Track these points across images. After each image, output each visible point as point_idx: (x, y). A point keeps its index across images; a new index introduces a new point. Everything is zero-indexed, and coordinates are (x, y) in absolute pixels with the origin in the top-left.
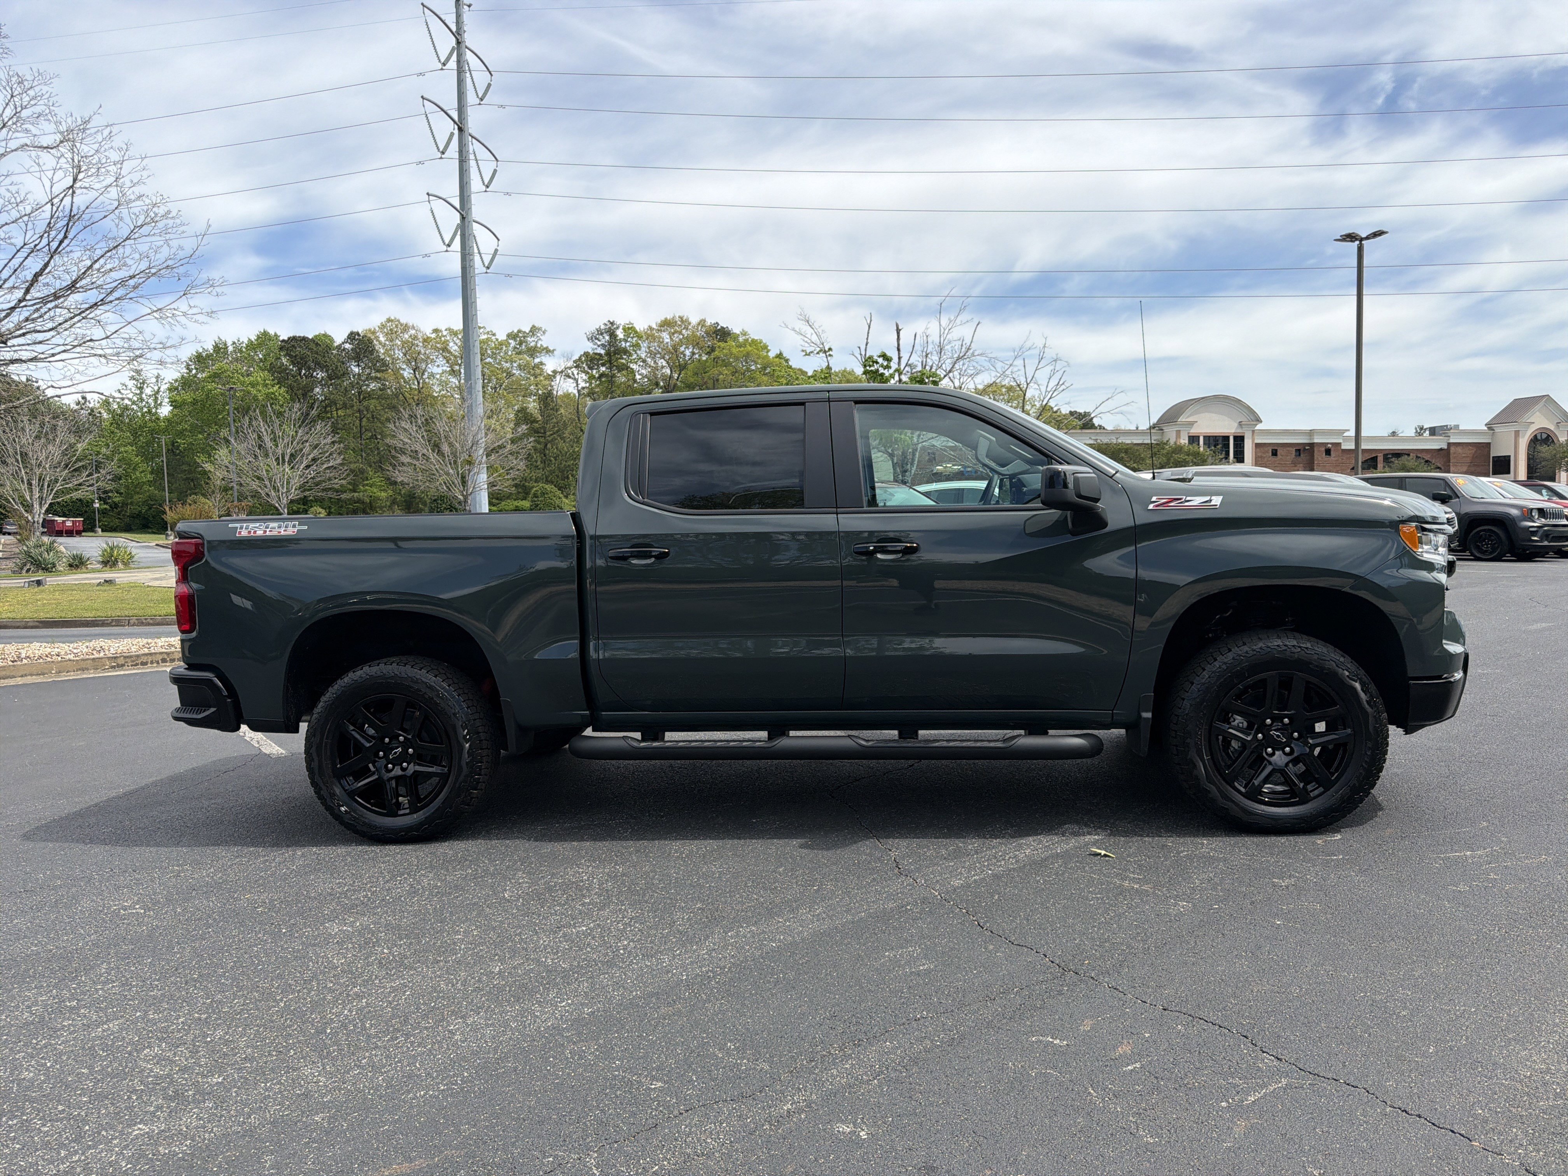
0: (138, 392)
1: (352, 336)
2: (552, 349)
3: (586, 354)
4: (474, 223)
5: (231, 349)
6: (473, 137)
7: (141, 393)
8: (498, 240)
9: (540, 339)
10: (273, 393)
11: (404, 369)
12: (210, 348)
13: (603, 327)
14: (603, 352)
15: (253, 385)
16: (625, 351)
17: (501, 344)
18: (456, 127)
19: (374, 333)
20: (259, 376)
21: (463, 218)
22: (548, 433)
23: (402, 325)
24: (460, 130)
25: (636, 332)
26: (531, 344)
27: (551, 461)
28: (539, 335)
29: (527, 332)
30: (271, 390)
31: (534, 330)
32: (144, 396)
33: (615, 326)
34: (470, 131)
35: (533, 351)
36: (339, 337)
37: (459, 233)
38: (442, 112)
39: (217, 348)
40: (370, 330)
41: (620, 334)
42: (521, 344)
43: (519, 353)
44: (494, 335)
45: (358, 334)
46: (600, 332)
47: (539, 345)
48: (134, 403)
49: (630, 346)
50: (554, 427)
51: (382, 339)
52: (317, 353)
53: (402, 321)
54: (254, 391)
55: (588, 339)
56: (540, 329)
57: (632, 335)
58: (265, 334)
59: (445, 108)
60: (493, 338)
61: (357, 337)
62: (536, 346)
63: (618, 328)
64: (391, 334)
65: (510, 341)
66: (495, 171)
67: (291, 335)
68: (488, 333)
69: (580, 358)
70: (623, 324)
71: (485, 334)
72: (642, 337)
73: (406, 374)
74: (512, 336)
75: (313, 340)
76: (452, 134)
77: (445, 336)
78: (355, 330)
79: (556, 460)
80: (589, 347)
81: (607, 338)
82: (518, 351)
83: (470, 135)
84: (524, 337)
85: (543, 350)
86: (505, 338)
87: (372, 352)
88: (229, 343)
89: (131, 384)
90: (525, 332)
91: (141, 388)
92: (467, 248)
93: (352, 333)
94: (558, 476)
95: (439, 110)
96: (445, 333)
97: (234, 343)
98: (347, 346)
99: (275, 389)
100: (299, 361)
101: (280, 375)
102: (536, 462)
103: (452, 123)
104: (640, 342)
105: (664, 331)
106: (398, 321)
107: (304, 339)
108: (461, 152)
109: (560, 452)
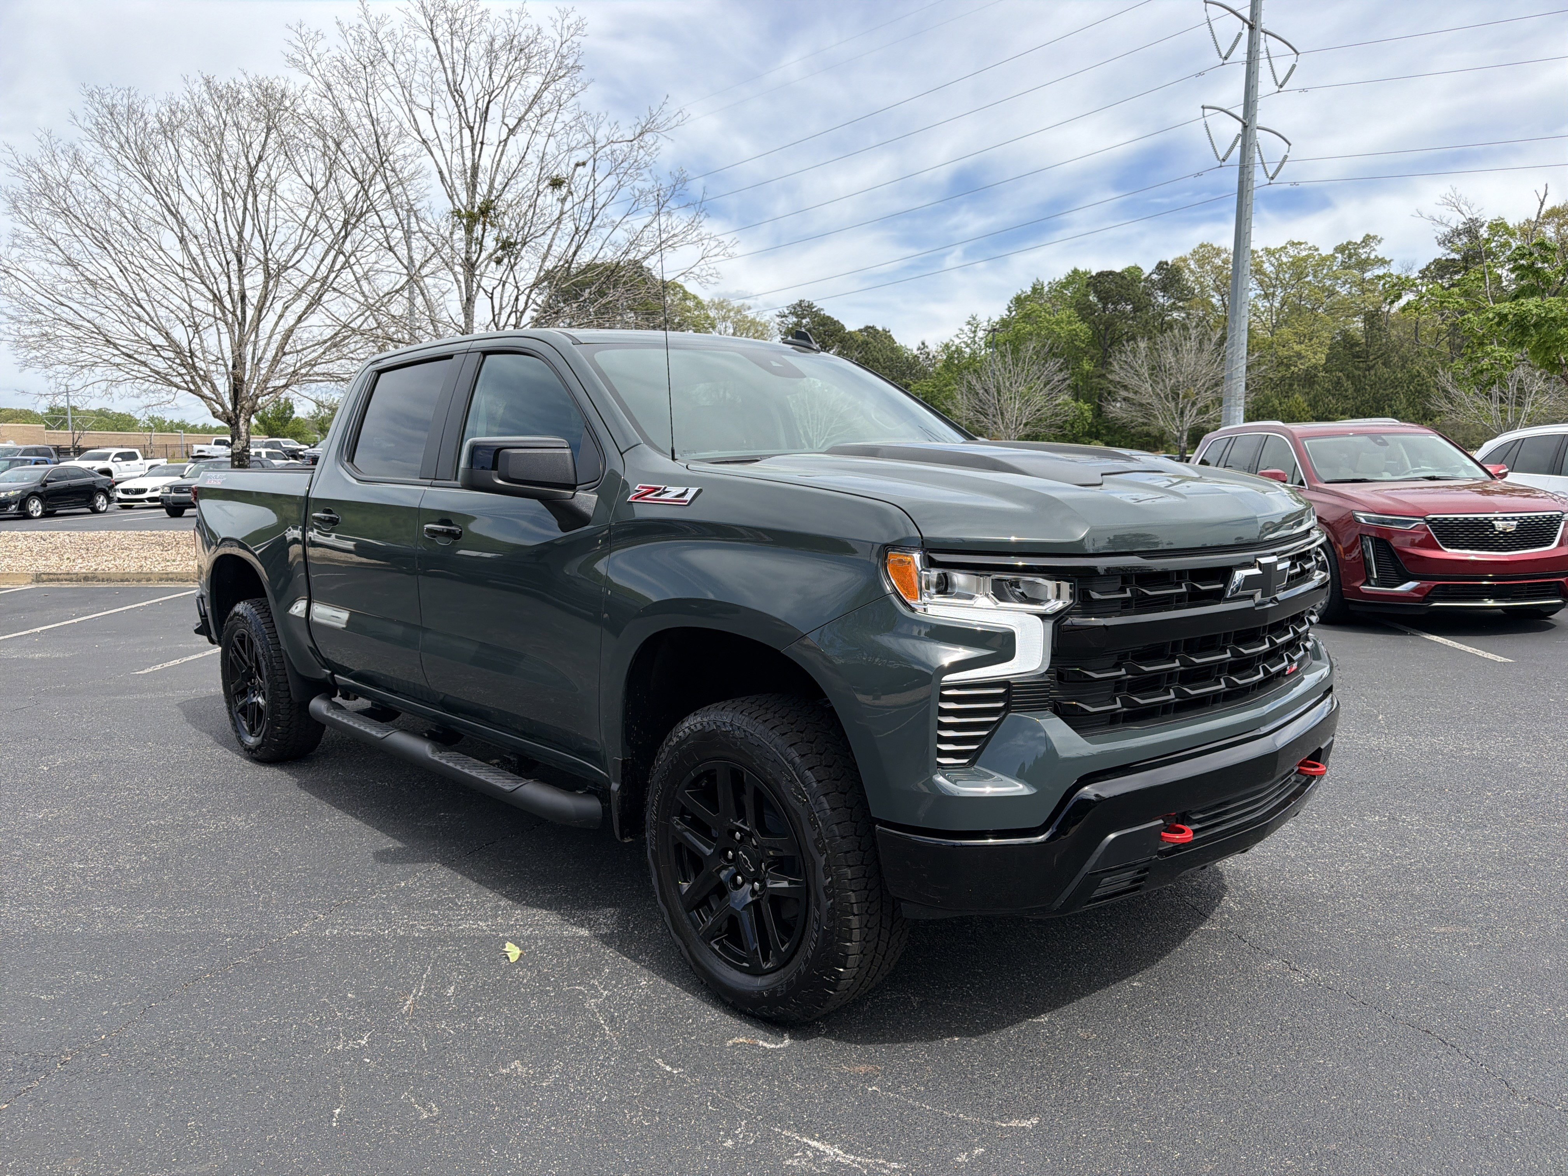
0: (972, 335)
1: (1161, 266)
2: (1388, 259)
3: (1437, 262)
4: (1258, 131)
5: (1046, 289)
6: (1266, 33)
7: (975, 336)
8: (1290, 144)
9: (1374, 250)
10: (1075, 330)
11: (1213, 296)
12: (1028, 290)
13: (1461, 227)
14: (1457, 257)
15: (1058, 323)
16: (1489, 254)
17: (1324, 259)
18: (1246, 26)
19: (1185, 260)
20: (1064, 314)
21: (1245, 126)
22: (1371, 358)
23: (1214, 249)
24: (1251, 28)
25: (1507, 228)
26: (1363, 257)
27: (1366, 389)
28: (1372, 244)
29: (1359, 242)
30: (1074, 327)
31: (1368, 240)
32: (977, 339)
33: (1478, 224)
34: (1263, 27)
35: (1364, 265)
36: (1148, 268)
37: (1239, 143)
38: (1232, 15)
39: (1034, 290)
40: (1181, 258)
41: (1484, 233)
42: (1350, 256)
43: (1349, 267)
44: (1317, 250)
45: (1167, 263)
46: (1457, 233)
47: (1372, 257)
48: (968, 346)
49: (1497, 247)
50: (1379, 349)
51: (1193, 266)
52: (1122, 287)
53: (1215, 246)
54: (1057, 329)
55: (1439, 244)
56: (1375, 237)
57: (1500, 233)
58: (1075, 272)
59: (1235, 8)
60: (1316, 253)
61: (1165, 266)
62: (1368, 258)
63: (1482, 226)
64: (1202, 261)
65: (1337, 255)
66: (1294, 66)
67: (1099, 271)
68: (1310, 249)
69: (1428, 268)
70: (1489, 220)
71: (1305, 249)
72: (1515, 234)
73: (1214, 300)
74: (1341, 249)
75: (1119, 274)
76: (1240, 35)
77: (1261, 257)
78: (1164, 260)
79: (1371, 388)
80: (1440, 253)
81: (1465, 240)
82: (1347, 265)
83: (1263, 31)
84: (1355, 249)
85: (1377, 262)
86: (1332, 253)
87: (1178, 281)
88: (1046, 283)
89: (966, 328)
90: (1356, 243)
91: (975, 332)
92: (1247, 160)
93: (1160, 263)
94: (1371, 407)
95: (1228, 12)
96: (1261, 254)
97: (1050, 283)
98: (1154, 277)
99: (1077, 325)
100: (1104, 298)
101: (1084, 310)
102: (1346, 391)
103: (1241, 21)
104: (1511, 241)
105: (1549, 224)
106: (1211, 245)
107: (1111, 273)
108: (1250, 53)
109: (1380, 379)
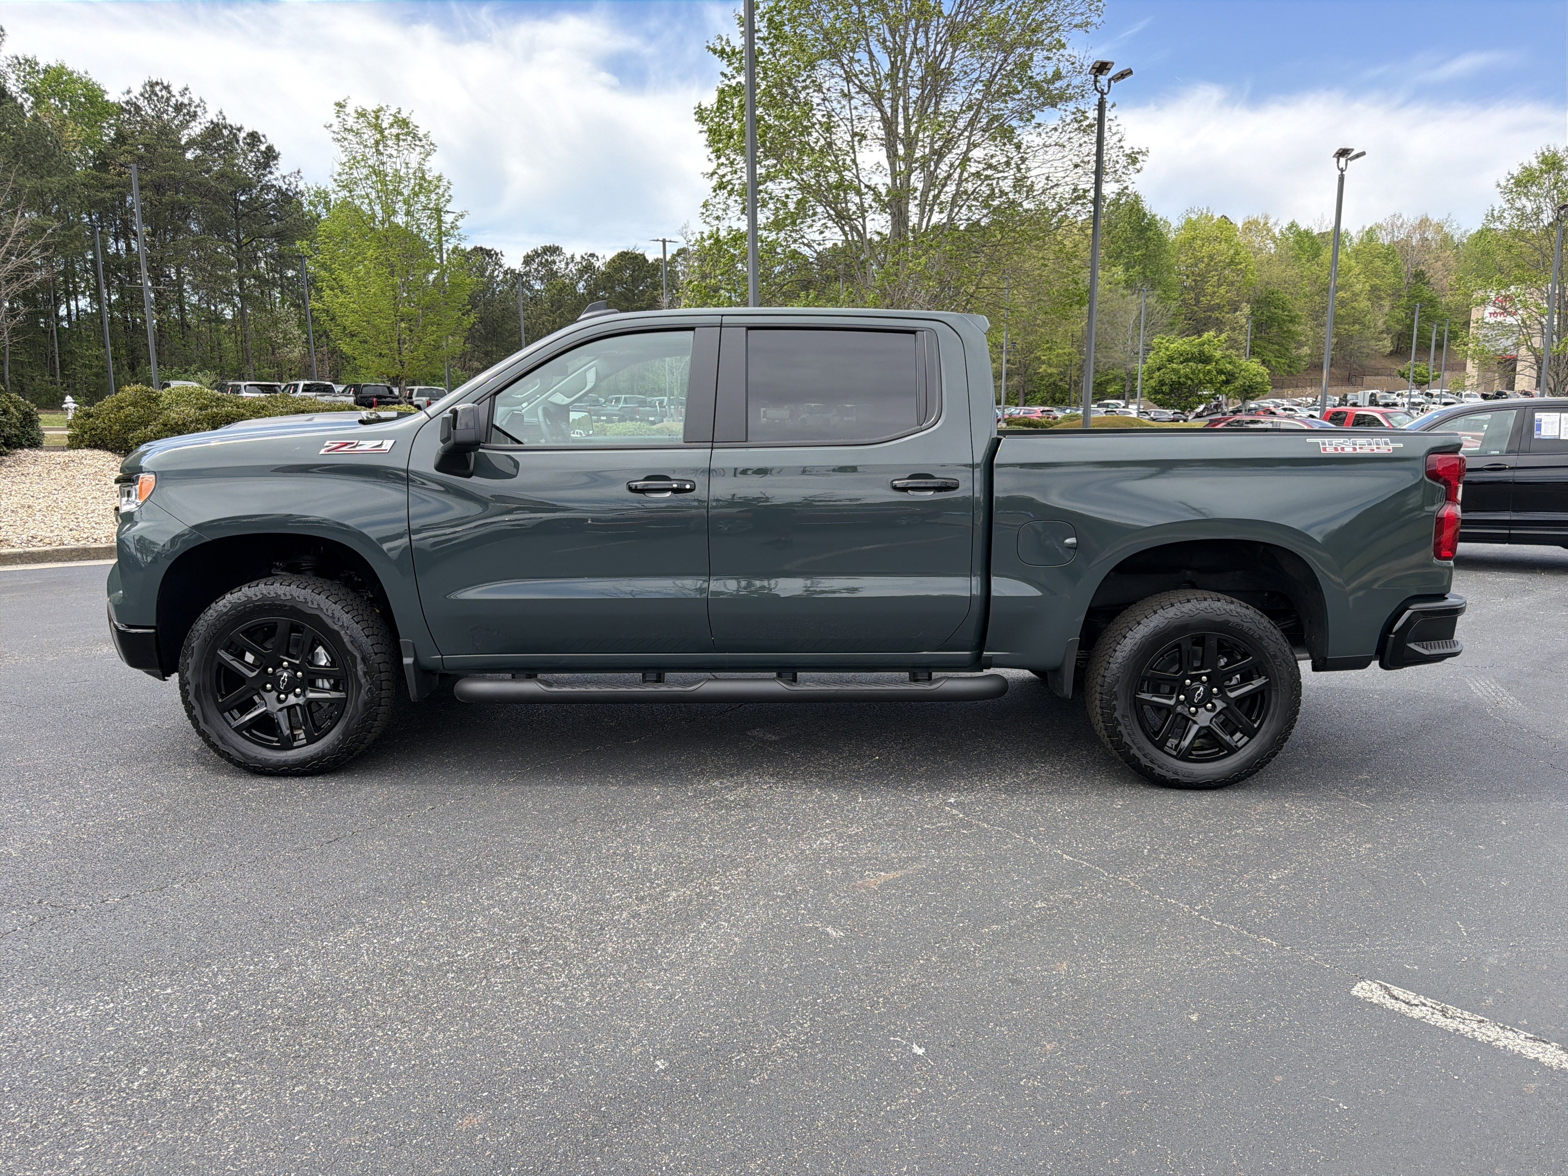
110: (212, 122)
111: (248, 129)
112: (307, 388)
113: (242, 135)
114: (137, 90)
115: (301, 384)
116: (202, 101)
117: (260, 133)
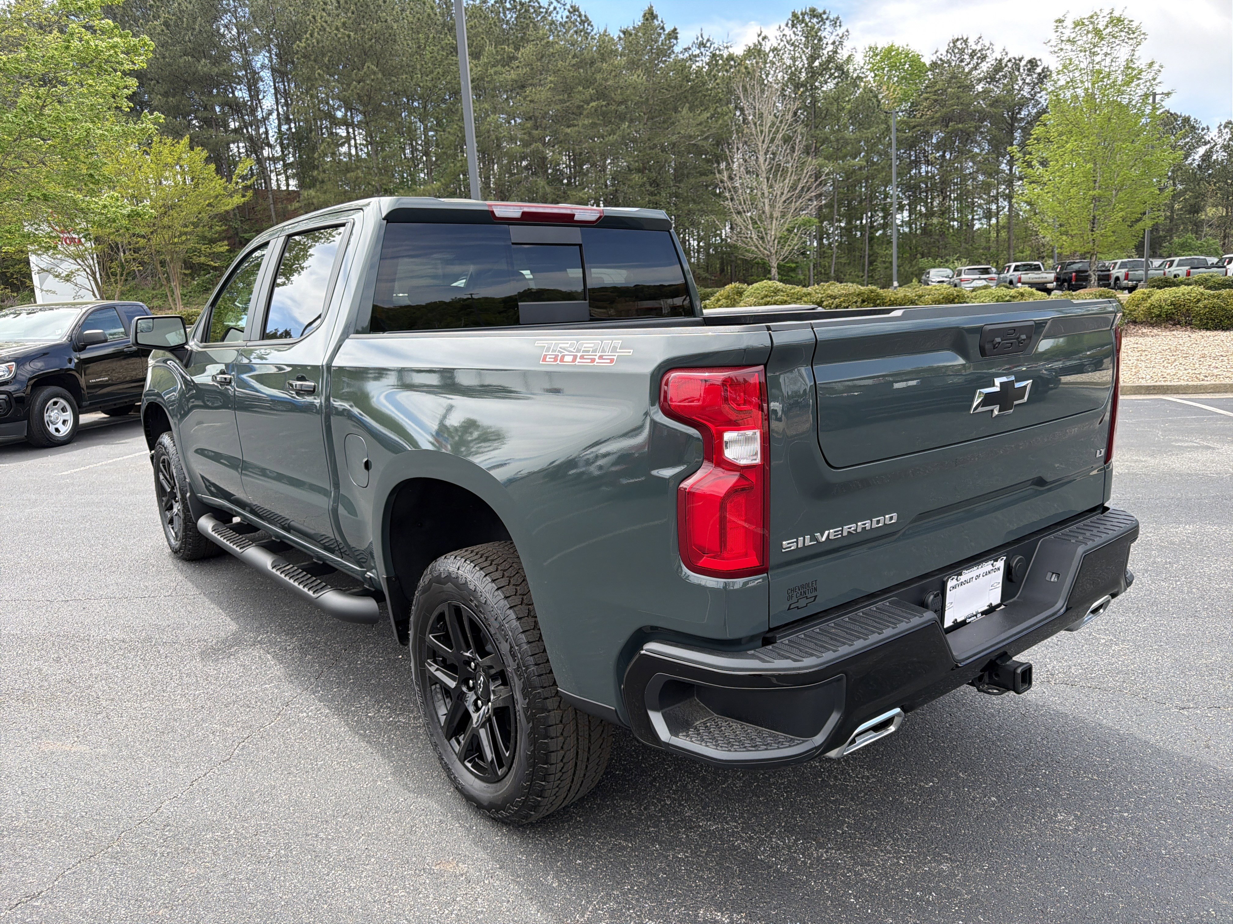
110: (996, 59)
111: (1027, 58)
112: (1016, 269)
113: (1023, 63)
114: (943, 50)
115: (1013, 265)
116: (991, 44)
117: (1037, 58)
